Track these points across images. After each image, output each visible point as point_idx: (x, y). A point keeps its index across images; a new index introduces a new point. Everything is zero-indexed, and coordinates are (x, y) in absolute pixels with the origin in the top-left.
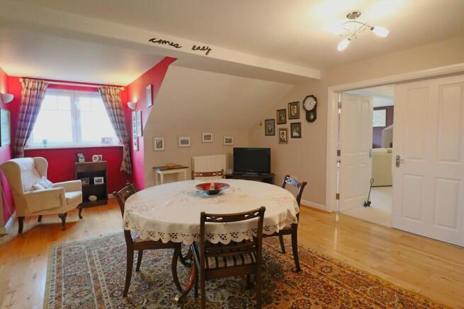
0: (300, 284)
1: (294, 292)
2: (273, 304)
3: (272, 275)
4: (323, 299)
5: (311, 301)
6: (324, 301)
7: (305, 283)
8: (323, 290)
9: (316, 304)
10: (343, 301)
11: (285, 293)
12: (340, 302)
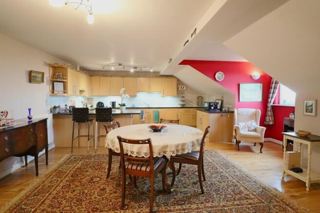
0: (113, 201)
1: (112, 196)
2: (114, 185)
3: (133, 195)
4: (94, 202)
5: (99, 197)
6: (93, 201)
7: (111, 203)
8: (98, 206)
9: (96, 198)
10: (82, 208)
11: (115, 192)
12: (84, 206)
